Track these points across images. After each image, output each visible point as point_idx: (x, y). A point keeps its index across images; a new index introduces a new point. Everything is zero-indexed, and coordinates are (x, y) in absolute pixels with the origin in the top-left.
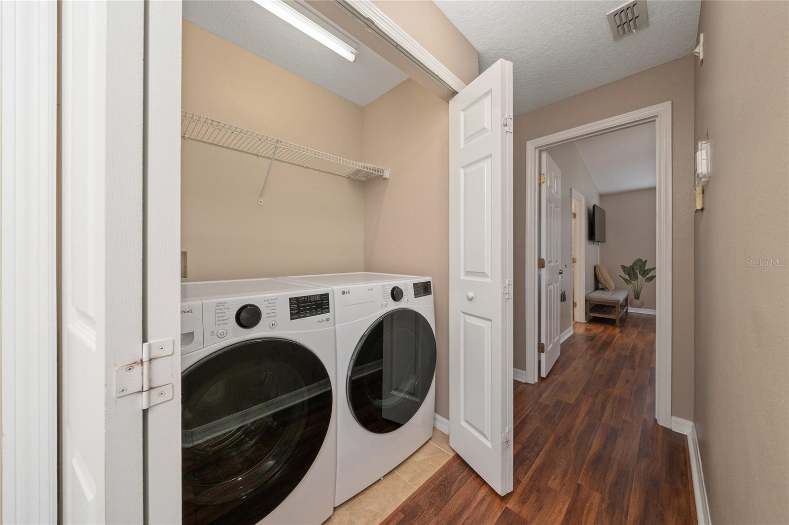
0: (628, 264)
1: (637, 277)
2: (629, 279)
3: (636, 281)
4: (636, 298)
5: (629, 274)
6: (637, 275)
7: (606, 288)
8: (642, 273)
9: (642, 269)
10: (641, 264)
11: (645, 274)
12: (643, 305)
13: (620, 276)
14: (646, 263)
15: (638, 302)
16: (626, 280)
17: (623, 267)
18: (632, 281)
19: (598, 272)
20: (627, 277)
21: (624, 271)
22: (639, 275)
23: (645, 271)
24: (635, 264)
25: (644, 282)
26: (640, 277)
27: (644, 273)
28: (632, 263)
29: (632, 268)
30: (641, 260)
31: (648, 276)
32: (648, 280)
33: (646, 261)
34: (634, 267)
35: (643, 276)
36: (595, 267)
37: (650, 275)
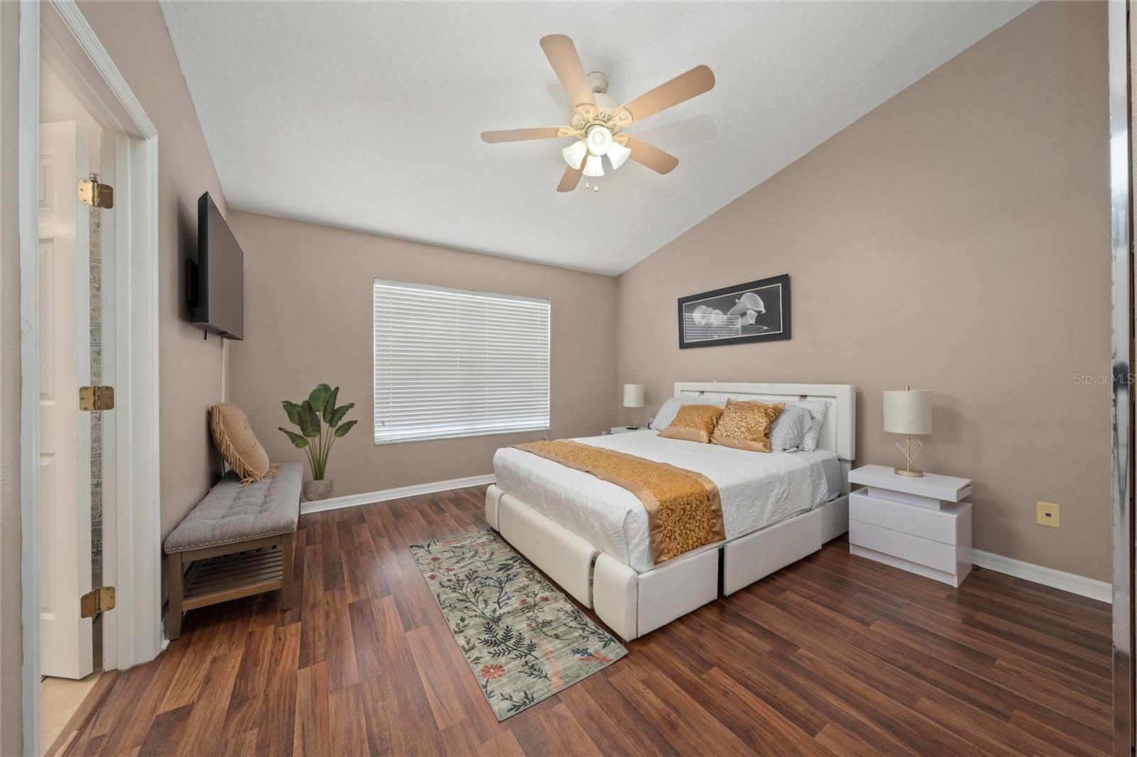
0: (299, 399)
1: (320, 426)
2: (301, 433)
3: (317, 439)
4: (316, 479)
5: (301, 423)
6: (318, 421)
7: (247, 474)
8: (329, 417)
9: (329, 409)
10: (326, 395)
11: (336, 419)
12: (330, 492)
13: (280, 429)
14: (337, 393)
15: (320, 485)
16: (293, 437)
17: (289, 406)
18: (309, 439)
19: (219, 428)
20: (297, 430)
21: (290, 415)
22: (322, 422)
23: (335, 412)
24: (314, 395)
25: (333, 437)
26: (324, 425)
27: (334, 415)
28: (308, 397)
29: (308, 407)
30: (326, 388)
31: (340, 423)
32: (340, 432)
33: (338, 388)
34: (312, 405)
35: (331, 423)
36: (210, 415)
37: (345, 419)
